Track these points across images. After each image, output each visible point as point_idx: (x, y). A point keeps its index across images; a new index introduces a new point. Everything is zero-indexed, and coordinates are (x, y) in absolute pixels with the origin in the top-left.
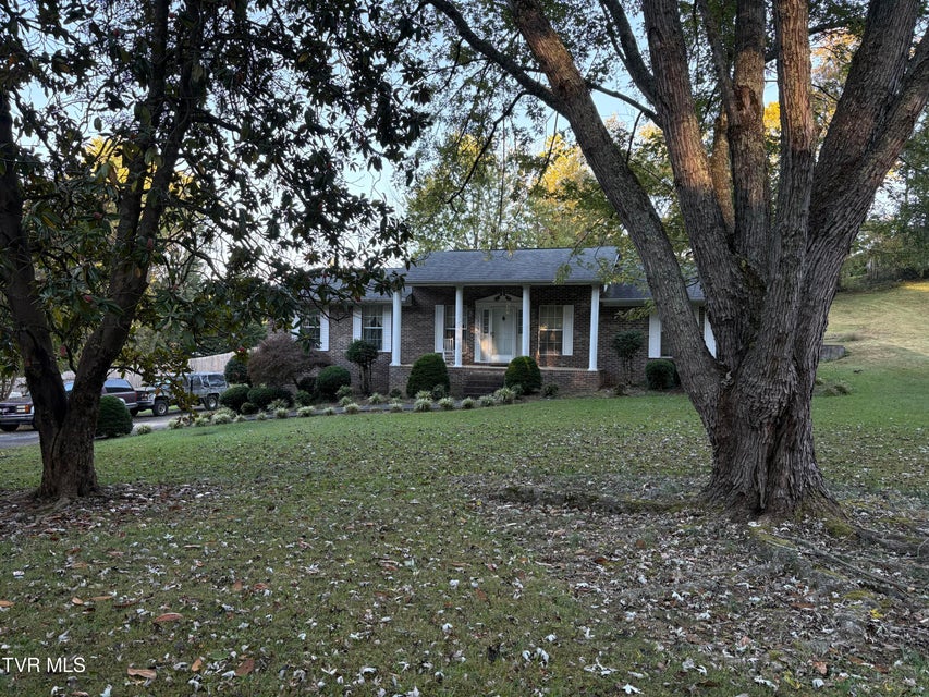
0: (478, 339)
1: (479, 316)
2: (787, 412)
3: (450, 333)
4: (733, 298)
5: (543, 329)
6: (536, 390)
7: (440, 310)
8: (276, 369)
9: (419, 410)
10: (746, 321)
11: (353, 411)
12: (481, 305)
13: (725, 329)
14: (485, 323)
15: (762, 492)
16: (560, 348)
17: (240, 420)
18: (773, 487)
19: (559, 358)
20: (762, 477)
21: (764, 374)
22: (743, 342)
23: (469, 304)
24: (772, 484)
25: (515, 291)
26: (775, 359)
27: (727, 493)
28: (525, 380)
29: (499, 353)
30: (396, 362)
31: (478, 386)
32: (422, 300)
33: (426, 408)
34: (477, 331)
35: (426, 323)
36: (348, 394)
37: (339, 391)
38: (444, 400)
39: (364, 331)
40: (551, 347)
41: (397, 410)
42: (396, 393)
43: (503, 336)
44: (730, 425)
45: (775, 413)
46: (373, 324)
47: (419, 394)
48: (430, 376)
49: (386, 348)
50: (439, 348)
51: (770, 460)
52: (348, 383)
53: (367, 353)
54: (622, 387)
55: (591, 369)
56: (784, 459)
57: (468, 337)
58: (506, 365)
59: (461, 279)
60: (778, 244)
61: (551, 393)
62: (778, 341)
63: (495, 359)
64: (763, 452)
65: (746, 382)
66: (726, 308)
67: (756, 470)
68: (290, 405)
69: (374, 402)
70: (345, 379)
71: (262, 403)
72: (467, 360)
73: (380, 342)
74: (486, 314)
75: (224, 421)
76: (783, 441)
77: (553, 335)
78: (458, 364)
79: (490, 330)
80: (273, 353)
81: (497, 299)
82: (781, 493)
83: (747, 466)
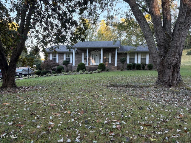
0: (91, 60)
1: (91, 55)
2: (176, 64)
3: (85, 59)
4: (164, 40)
5: (105, 58)
6: (104, 70)
7: (83, 54)
8: (48, 66)
9: (80, 74)
10: (167, 45)
11: (66, 74)
12: (92, 53)
13: (161, 47)
14: (93, 57)
15: (171, 82)
16: (108, 62)
17: (40, 77)
18: (173, 81)
19: (108, 64)
20: (171, 78)
21: (172, 56)
22: (166, 50)
23: (89, 52)
24: (173, 80)
25: (99, 49)
26: (175, 52)
27: (162, 83)
28: (102, 68)
29: (96, 63)
30: (74, 65)
31: (92, 69)
32: (79, 52)
33: (82, 74)
34: (91, 58)
35: (80, 57)
36: (64, 71)
37: (62, 71)
38: (86, 72)
39: (66, 58)
40: (107, 61)
41: (76, 74)
42: (74, 71)
43: (96, 59)
44: (163, 68)
45: (174, 65)
46: (68, 57)
47: (79, 71)
48: (82, 67)
49: (71, 62)
50: (83, 62)
51: (173, 75)
52: (63, 69)
53: (67, 63)
54: (122, 69)
55: (115, 66)
56: (176, 74)
57: (89, 60)
58: (97, 65)
59: (88, 47)
60: (178, 25)
61: (108, 71)
62: (176, 48)
63: (95, 64)
64: (171, 73)
65: (167, 58)
66: (162, 42)
67: (169, 77)
68: (51, 74)
69: (70, 73)
70: (63, 68)
71: (45, 73)
72: (89, 64)
73: (70, 61)
74: (93, 55)
75: (37, 77)
76: (175, 71)
77: (107, 59)
78: (87, 65)
79: (94, 58)
80: (47, 63)
81: (95, 51)
82: (175, 82)
83: (167, 76)
